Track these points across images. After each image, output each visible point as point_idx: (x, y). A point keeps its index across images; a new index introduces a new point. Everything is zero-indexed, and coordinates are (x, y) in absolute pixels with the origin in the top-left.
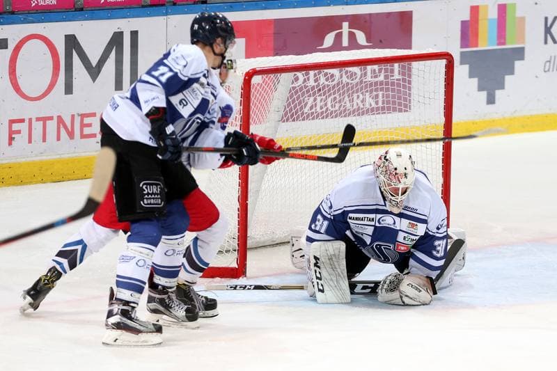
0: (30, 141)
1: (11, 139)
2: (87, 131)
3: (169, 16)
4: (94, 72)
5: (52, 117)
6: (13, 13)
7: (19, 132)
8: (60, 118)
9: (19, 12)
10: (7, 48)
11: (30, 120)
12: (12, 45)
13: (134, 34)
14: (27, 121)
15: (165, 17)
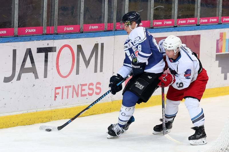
0: (62, 98)
1: (56, 97)
2: (83, 93)
3: (115, 36)
4: (87, 63)
5: (71, 86)
6: (57, 34)
7: (58, 94)
8: (74, 86)
9: (60, 34)
10: (56, 51)
11: (63, 87)
12: (58, 50)
13: (102, 45)
14: (61, 88)
15: (114, 36)
